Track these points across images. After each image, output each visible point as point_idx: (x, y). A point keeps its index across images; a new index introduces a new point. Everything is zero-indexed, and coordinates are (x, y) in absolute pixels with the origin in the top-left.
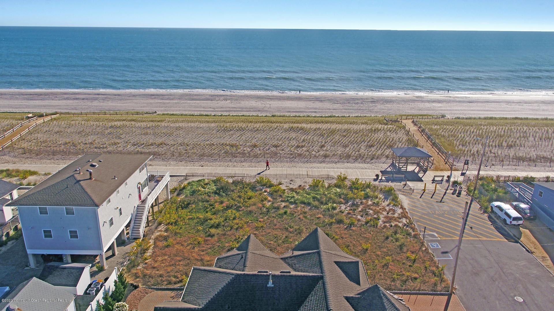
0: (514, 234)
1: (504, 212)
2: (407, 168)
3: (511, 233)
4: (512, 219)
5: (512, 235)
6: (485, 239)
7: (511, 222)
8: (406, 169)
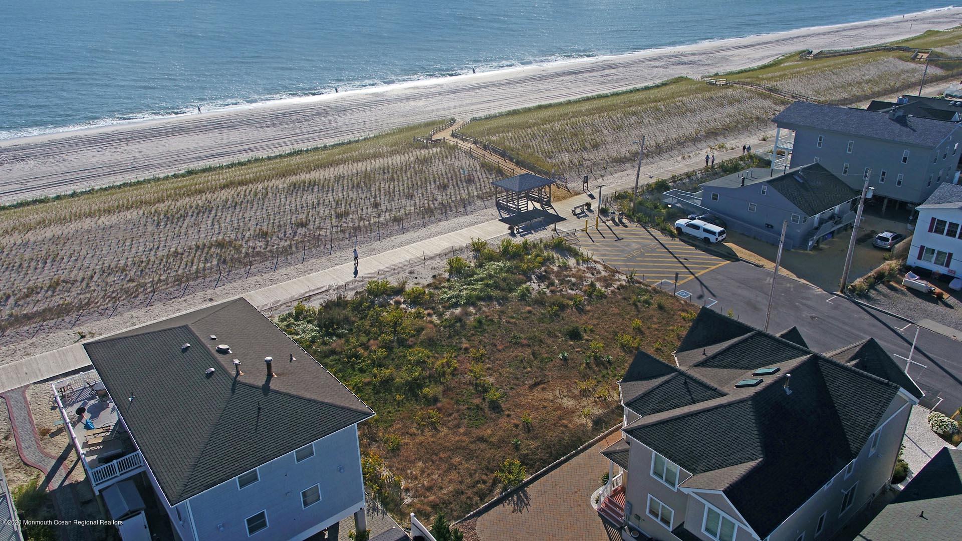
0: (728, 253)
1: (701, 230)
2: (527, 206)
3: (723, 253)
4: (717, 235)
5: (726, 254)
6: (713, 267)
7: (717, 239)
8: (527, 209)
